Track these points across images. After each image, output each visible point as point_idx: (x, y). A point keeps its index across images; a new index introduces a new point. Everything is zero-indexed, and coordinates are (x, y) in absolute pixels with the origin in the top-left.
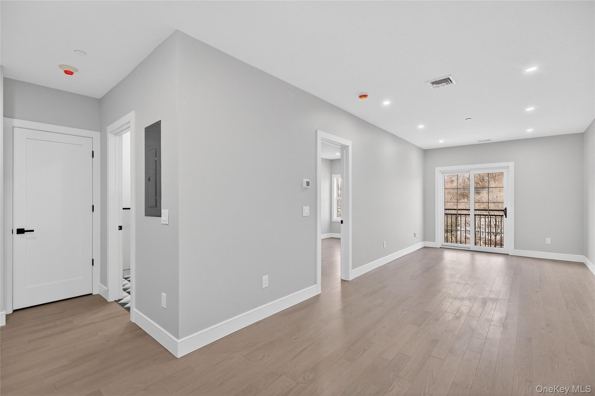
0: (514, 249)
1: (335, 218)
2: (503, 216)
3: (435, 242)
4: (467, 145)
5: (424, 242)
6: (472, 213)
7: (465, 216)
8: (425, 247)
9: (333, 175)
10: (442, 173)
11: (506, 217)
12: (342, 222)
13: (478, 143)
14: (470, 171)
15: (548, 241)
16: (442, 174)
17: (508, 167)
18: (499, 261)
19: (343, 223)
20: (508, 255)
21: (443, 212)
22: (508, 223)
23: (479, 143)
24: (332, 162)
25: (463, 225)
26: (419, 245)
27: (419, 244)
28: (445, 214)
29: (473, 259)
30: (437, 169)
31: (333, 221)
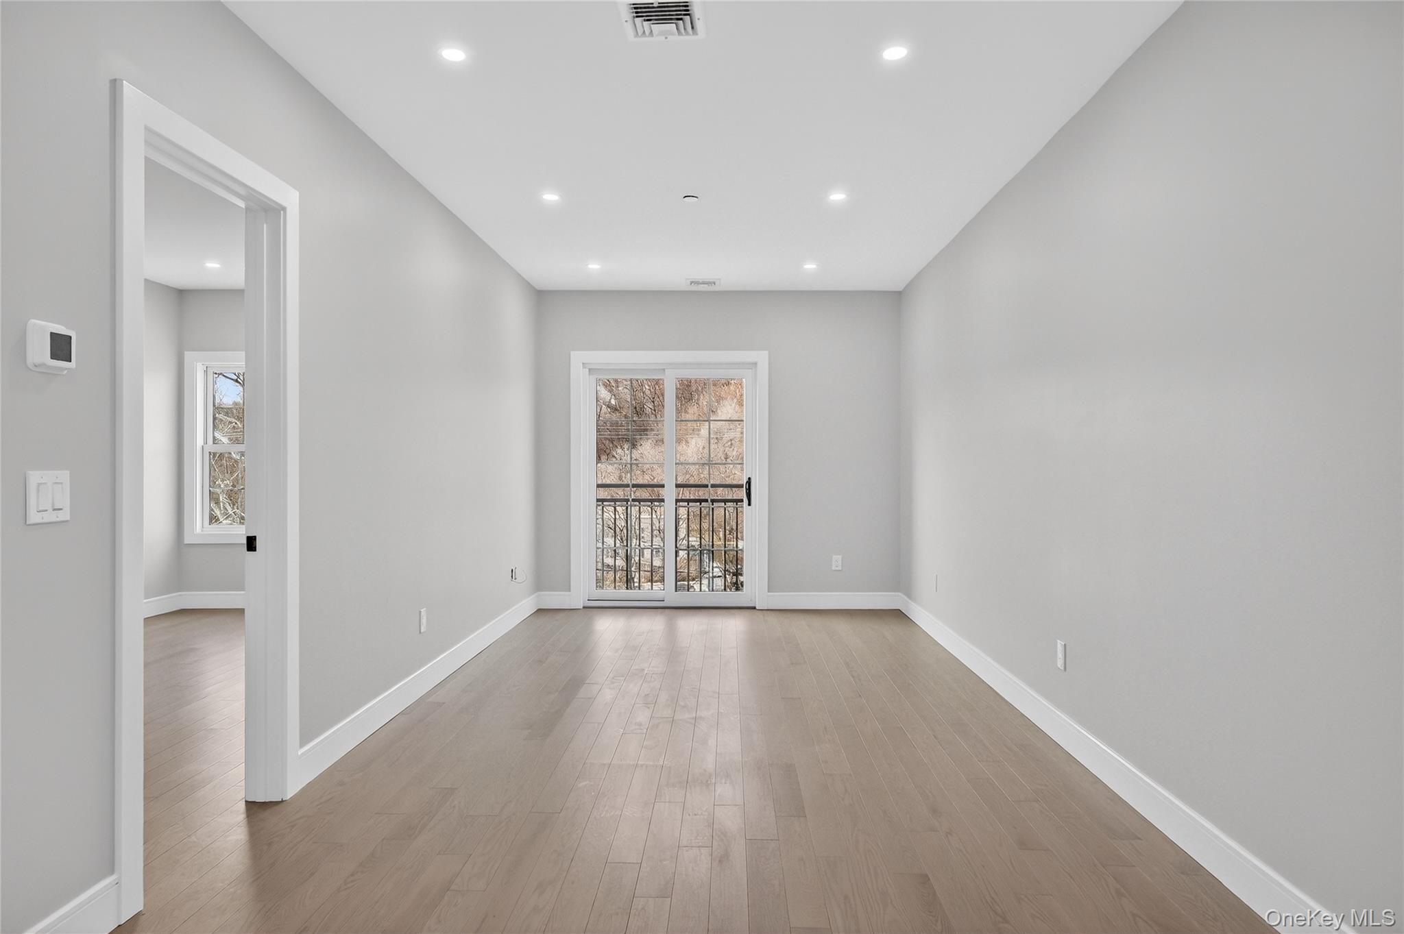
0: (768, 592)
1: (198, 529)
2: (742, 501)
3: (570, 591)
4: (657, 289)
5: (536, 594)
6: (669, 494)
7: (638, 503)
8: (540, 611)
9: (188, 356)
10: (590, 370)
11: (749, 505)
12: (251, 544)
13: (687, 290)
14: (664, 370)
15: (837, 562)
16: (590, 374)
17: (756, 364)
18: (733, 628)
19: (254, 549)
20: (754, 608)
21: (592, 494)
22: (754, 519)
23: (690, 289)
24: (181, 298)
25: (646, 535)
26: (526, 607)
27: (523, 602)
28: (598, 500)
29: (671, 633)
30: (579, 359)
31: (187, 540)
